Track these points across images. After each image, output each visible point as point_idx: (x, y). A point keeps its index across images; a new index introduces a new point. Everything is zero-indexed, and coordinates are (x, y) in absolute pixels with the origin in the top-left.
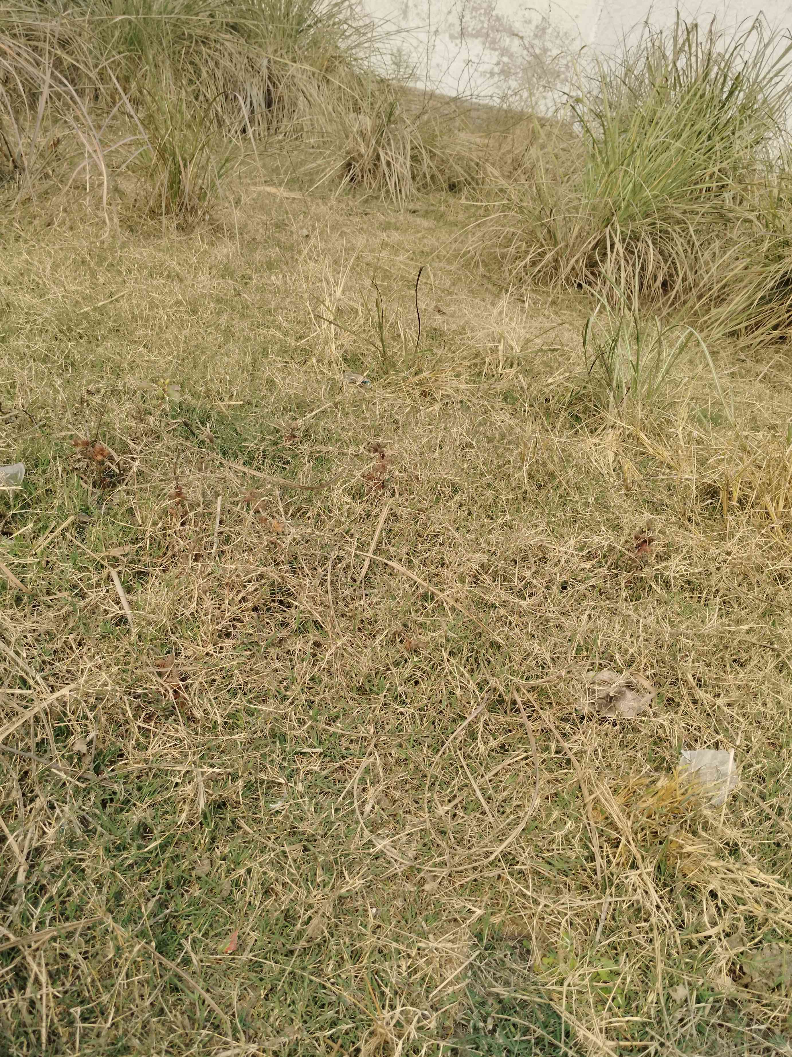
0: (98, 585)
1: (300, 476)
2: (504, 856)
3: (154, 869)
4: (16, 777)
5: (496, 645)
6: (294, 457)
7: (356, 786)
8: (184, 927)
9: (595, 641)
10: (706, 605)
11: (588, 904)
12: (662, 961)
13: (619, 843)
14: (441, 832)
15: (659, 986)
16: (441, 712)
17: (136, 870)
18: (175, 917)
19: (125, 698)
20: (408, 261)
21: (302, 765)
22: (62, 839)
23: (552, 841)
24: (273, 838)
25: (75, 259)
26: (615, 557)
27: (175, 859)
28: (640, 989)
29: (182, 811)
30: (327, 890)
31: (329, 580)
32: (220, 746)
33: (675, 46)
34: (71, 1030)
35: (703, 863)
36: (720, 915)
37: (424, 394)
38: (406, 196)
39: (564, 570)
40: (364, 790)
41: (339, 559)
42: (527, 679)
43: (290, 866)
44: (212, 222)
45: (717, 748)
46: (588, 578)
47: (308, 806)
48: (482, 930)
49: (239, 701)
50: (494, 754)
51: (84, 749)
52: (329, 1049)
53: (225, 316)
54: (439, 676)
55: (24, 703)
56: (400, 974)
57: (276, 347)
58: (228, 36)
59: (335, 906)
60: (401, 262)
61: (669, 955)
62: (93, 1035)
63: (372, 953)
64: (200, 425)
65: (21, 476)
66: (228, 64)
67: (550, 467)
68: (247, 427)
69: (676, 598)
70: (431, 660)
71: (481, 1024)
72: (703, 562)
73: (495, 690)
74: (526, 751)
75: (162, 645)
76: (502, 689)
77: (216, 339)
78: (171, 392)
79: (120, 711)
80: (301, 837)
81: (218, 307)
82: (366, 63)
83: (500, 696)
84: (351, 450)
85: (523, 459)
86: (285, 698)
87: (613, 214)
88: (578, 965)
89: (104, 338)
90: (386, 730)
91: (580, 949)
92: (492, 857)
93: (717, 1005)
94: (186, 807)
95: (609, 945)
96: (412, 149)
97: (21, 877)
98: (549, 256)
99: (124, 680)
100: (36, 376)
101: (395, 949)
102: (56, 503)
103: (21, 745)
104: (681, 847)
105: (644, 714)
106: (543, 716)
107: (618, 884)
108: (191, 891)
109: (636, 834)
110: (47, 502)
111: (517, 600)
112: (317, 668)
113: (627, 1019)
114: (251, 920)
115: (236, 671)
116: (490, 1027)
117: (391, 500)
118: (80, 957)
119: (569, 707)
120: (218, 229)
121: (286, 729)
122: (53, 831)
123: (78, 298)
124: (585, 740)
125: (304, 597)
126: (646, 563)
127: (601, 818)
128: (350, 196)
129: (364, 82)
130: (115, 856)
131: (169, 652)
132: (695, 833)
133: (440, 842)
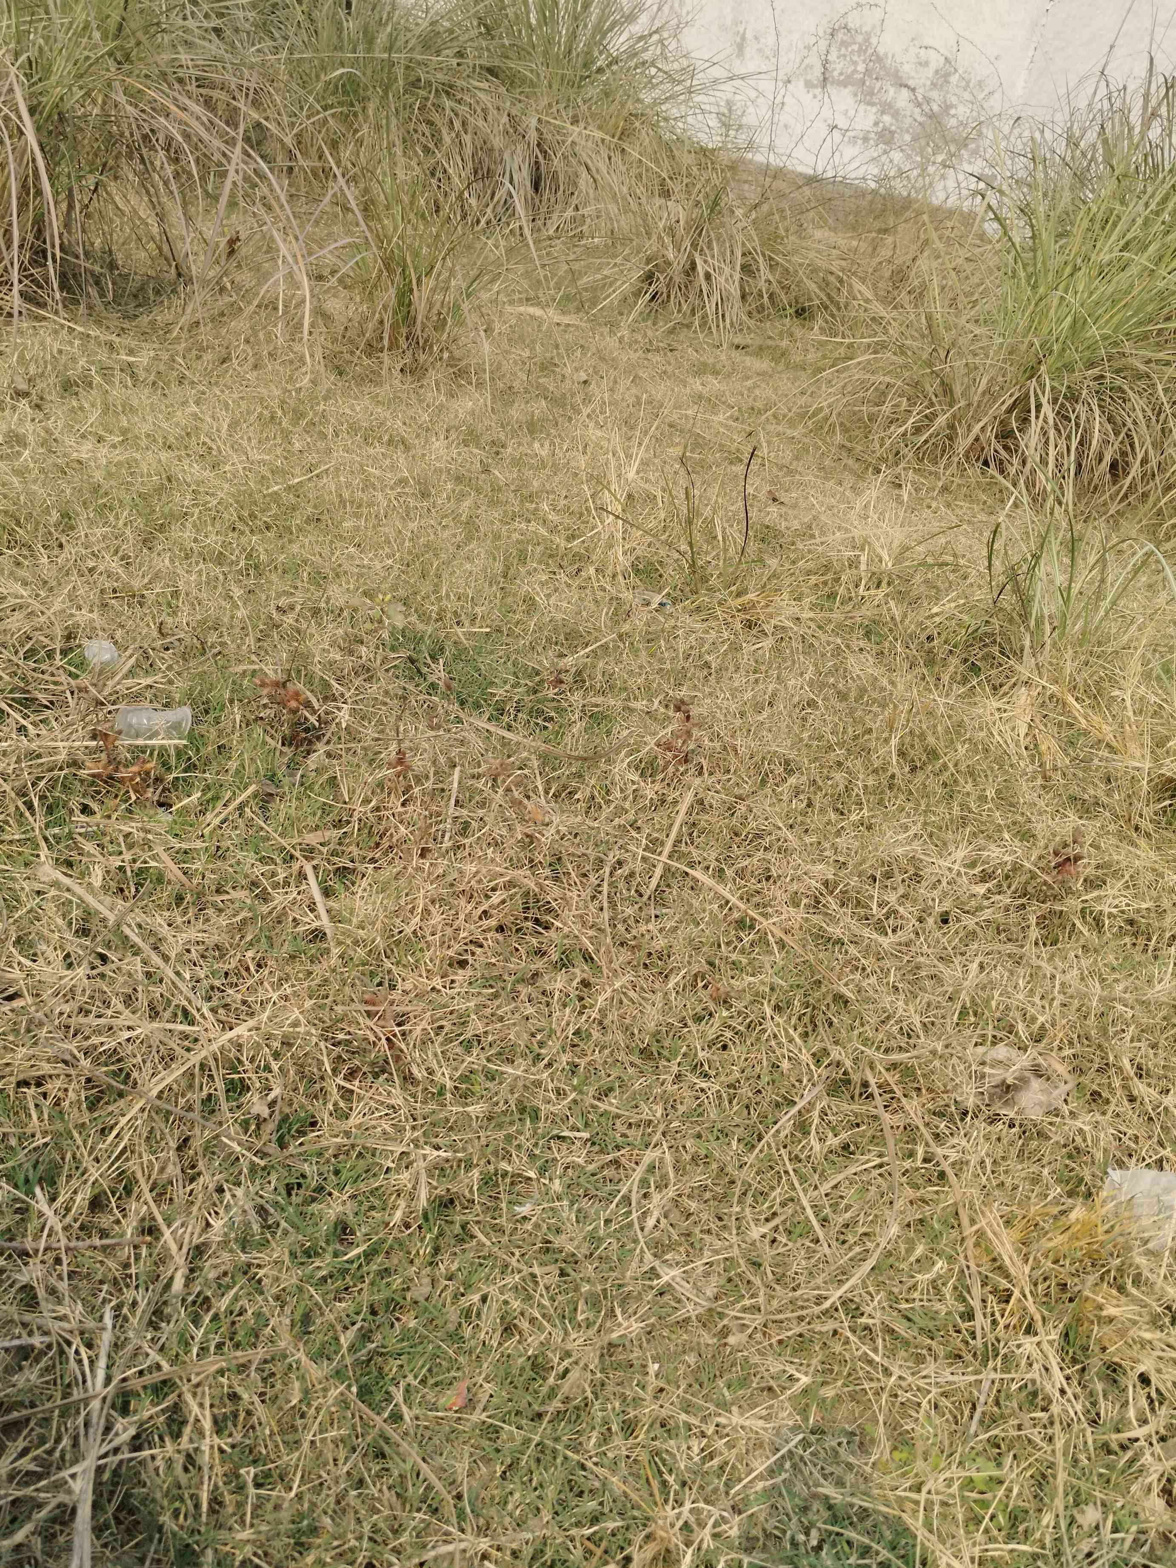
0: (287, 884)
1: (568, 739)
2: (843, 1304)
3: (355, 1286)
4: (173, 1145)
5: (841, 1000)
6: (560, 711)
7: (635, 1189)
8: (395, 1370)
9: (988, 1001)
10: (1156, 958)
11: (961, 1380)
12: (1065, 1469)
13: (1010, 1296)
14: (754, 1264)
15: (1059, 1503)
16: (759, 1091)
17: (331, 1286)
18: (382, 1354)
19: (322, 1044)
20: (731, 423)
21: (560, 1154)
22: (233, 1235)
23: (914, 1287)
24: (517, 1254)
25: (261, 414)
26: (1024, 879)
27: (385, 1272)
28: (1031, 1506)
29: (394, 1207)
30: (591, 1332)
31: (605, 892)
32: (447, 1120)
33: (1145, 107)
34: (239, 1498)
35: (1131, 1333)
36: (1153, 1410)
37: (749, 625)
38: (732, 324)
39: (945, 894)
40: (645, 1196)
41: (620, 863)
42: (887, 1051)
43: (541, 1295)
44: (453, 361)
45: (1161, 1168)
46: (980, 908)
47: (568, 1214)
48: (807, 1405)
49: (475, 1059)
50: (832, 1157)
51: (265, 1112)
52: (588, 1554)
53: (467, 503)
54: (758, 1039)
55: (186, 1043)
56: (691, 1458)
57: (539, 549)
58: (485, 85)
59: (602, 1355)
60: (720, 423)
61: (1076, 1461)
62: (269, 1506)
63: (651, 1426)
64: (429, 661)
65: (187, 725)
66: (481, 123)
67: (931, 740)
68: (494, 665)
69: (1112, 944)
70: (747, 1016)
71: (802, 1538)
72: (1154, 894)
73: (838, 1064)
74: (880, 1156)
75: (372, 974)
76: (848, 1064)
77: (455, 536)
78: (391, 613)
79: (315, 1062)
80: (556, 1256)
81: (458, 489)
82: (680, 124)
83: (845, 1073)
84: (639, 705)
85: (892, 728)
86: (538, 1058)
87: (1040, 363)
88: (942, 1465)
89: (300, 529)
90: (680, 1113)
91: (947, 1443)
92: (827, 1304)
93: (1143, 1537)
94: (402, 1203)
95: (988, 1440)
96: (744, 255)
97: (178, 1284)
98: (941, 421)
99: (320, 1020)
100: (208, 583)
101: (685, 1422)
102: (233, 765)
103: (182, 1101)
104: (1100, 1308)
105: (1056, 1113)
106: (907, 1107)
107: (1005, 1356)
108: (404, 1319)
109: (1036, 1285)
110: (219, 764)
111: (875, 936)
112: (584, 1017)
113: (1011, 1546)
114: (485, 1365)
115: (474, 1017)
116: (814, 1543)
117: (698, 781)
118: (256, 1399)
119: (945, 1096)
120: (462, 373)
121: (538, 1103)
122: (221, 1223)
123: (265, 471)
124: (968, 1146)
125: (569, 915)
126: (1069, 891)
127: (985, 1259)
128: (649, 323)
129: (676, 152)
130: (302, 1264)
131: (380, 984)
132: (1121, 1289)
133: (752, 1278)
